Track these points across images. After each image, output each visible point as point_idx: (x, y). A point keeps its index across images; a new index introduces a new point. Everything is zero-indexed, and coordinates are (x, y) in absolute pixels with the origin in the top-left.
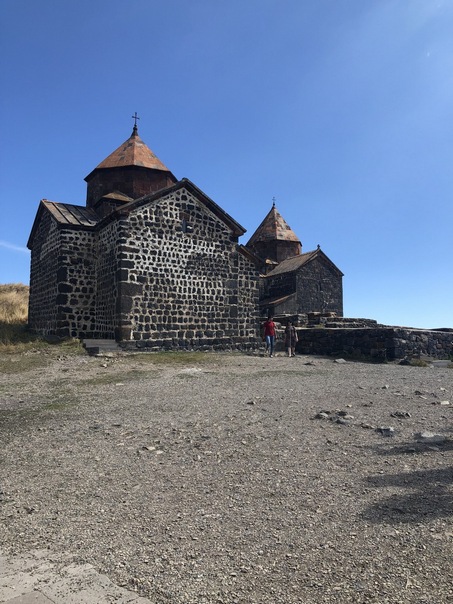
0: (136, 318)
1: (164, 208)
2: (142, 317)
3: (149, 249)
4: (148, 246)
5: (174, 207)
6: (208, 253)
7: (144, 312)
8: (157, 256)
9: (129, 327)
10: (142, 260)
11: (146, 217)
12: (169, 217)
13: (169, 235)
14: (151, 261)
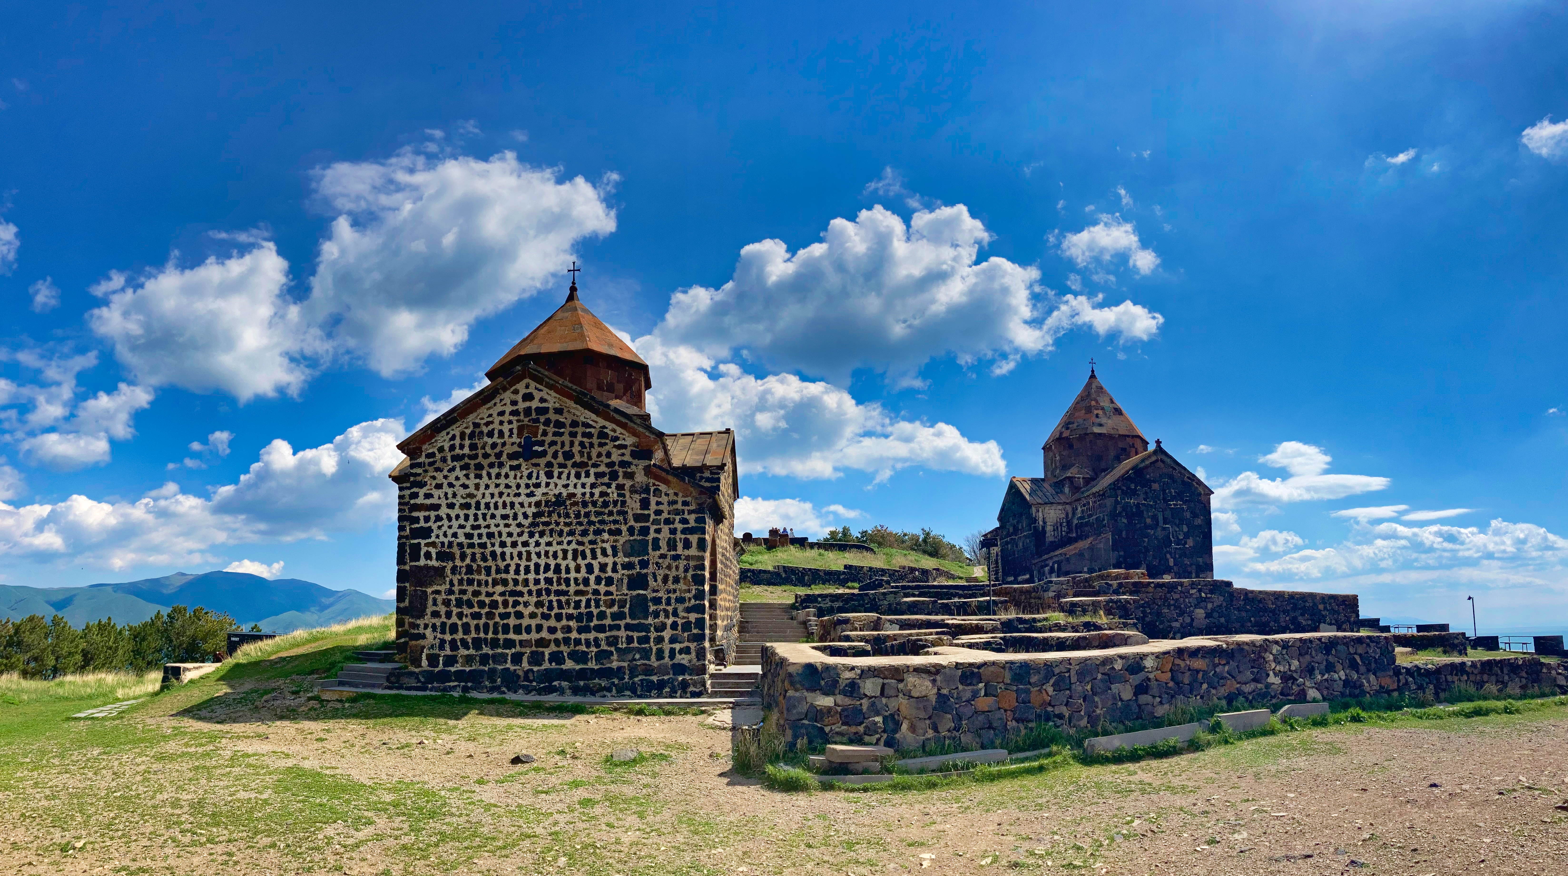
0: (434, 627)
1: (487, 424)
2: (443, 624)
3: (459, 501)
4: (454, 495)
5: (507, 417)
6: (579, 491)
7: (449, 615)
8: (471, 512)
9: (422, 642)
10: (445, 522)
11: (452, 448)
12: (496, 439)
13: (494, 471)
14: (462, 521)
